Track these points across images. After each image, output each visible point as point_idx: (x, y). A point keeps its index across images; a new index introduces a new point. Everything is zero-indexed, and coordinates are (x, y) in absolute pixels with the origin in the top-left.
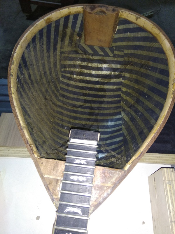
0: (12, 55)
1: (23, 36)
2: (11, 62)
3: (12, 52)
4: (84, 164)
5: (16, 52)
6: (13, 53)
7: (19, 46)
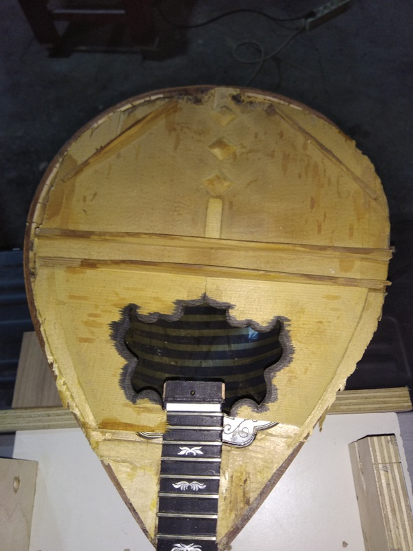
0: (27, 229)
1: (44, 183)
2: (27, 245)
3: (26, 222)
4: (198, 456)
5: (34, 220)
6: (27, 224)
7: (39, 206)
